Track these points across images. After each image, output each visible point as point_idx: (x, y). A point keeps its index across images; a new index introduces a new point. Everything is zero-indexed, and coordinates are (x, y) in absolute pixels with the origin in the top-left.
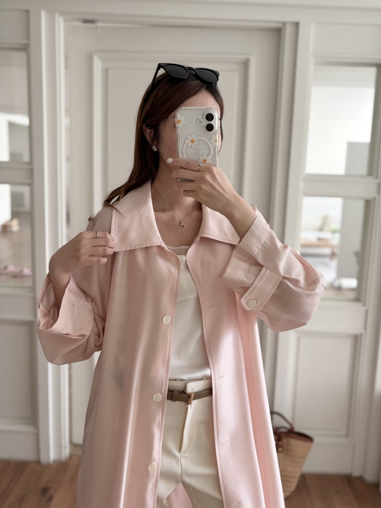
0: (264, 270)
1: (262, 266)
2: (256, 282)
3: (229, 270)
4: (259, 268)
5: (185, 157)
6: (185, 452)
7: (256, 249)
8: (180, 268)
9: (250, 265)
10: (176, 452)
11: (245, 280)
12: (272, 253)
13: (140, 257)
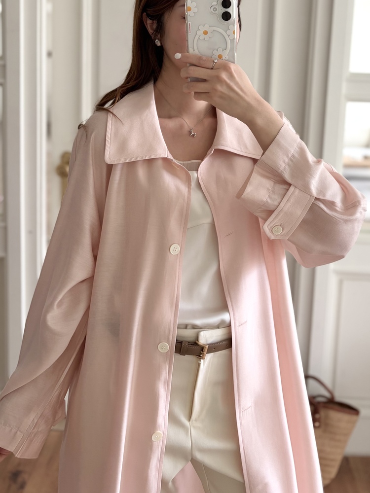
0: (292, 189)
1: (290, 185)
2: (282, 205)
3: (249, 189)
4: (286, 187)
5: (196, 52)
6: (196, 420)
7: (283, 164)
8: (191, 185)
9: (275, 183)
10: (184, 420)
11: (269, 201)
12: (302, 168)
13: (141, 173)
